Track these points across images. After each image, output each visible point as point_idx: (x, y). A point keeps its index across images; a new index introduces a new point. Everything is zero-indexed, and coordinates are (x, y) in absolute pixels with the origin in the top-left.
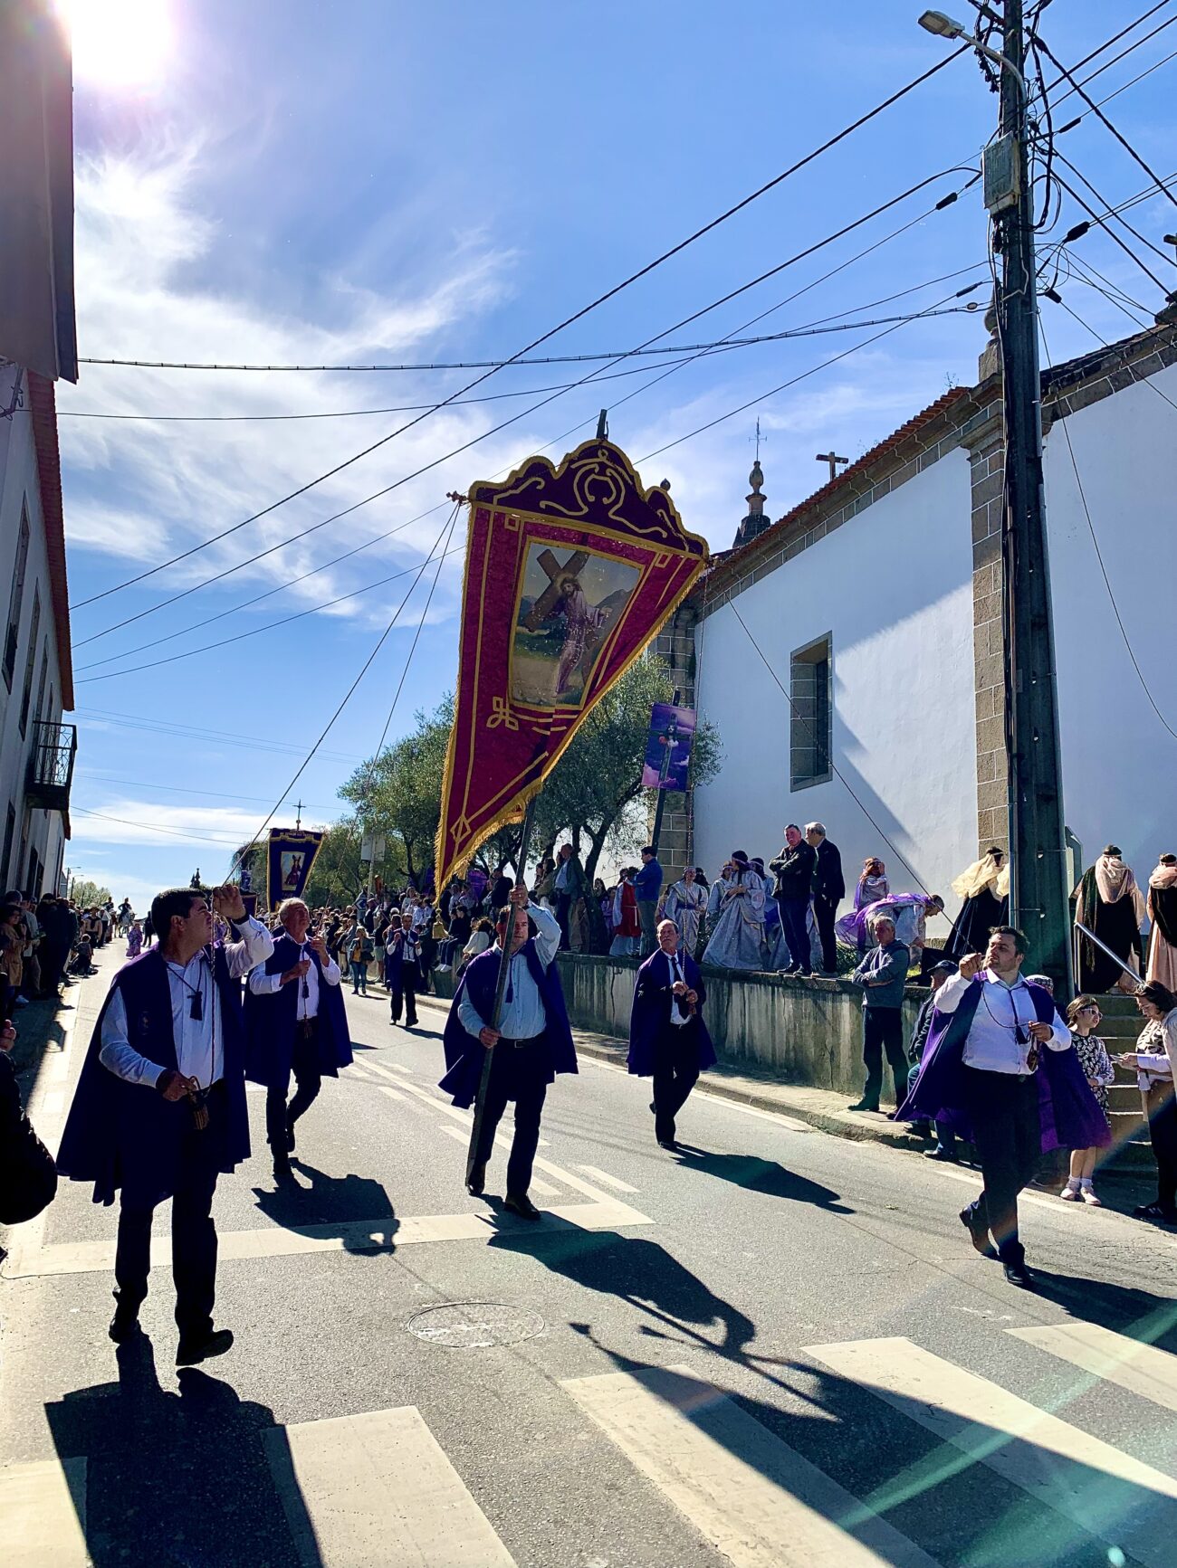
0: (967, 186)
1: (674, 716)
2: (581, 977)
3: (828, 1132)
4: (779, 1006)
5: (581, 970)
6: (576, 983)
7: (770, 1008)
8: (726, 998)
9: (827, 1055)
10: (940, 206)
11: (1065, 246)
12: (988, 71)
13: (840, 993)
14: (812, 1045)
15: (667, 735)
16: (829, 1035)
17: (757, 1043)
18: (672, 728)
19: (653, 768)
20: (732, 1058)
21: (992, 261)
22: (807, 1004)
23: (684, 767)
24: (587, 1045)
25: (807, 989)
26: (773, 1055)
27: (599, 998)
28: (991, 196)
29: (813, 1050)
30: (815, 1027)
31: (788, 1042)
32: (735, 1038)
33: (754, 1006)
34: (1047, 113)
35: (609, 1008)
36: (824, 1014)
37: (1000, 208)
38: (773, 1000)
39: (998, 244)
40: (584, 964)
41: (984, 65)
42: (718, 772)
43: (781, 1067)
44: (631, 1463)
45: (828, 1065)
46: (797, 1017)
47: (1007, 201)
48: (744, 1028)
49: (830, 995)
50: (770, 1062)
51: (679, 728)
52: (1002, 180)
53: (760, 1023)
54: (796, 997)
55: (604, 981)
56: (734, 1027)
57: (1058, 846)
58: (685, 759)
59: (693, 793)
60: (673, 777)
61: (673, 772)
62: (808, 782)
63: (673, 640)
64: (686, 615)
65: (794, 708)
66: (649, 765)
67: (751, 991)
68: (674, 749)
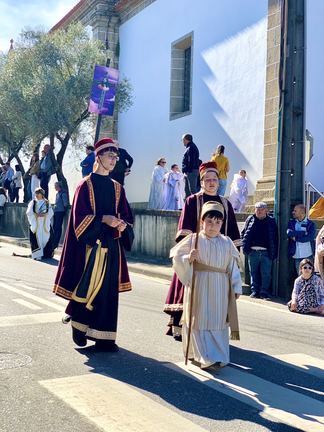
1: (107, 73)
4: (160, 226)
7: (154, 227)
15: (103, 84)
17: (148, 246)
18: (105, 80)
19: (95, 102)
23: (112, 102)
26: (156, 251)
31: (163, 244)
33: (147, 227)
38: (156, 223)
42: (131, 105)
43: (159, 257)
44: (75, 410)
46: (168, 230)
48: (141, 238)
50: (155, 254)
51: (109, 80)
53: (149, 235)
54: (168, 221)
57: (302, 139)
58: (112, 98)
59: (117, 122)
60: (106, 107)
61: (106, 104)
62: (179, 115)
63: (107, 33)
64: (114, 20)
65: (172, 75)
66: (93, 101)
67: (145, 218)
68: (107, 92)
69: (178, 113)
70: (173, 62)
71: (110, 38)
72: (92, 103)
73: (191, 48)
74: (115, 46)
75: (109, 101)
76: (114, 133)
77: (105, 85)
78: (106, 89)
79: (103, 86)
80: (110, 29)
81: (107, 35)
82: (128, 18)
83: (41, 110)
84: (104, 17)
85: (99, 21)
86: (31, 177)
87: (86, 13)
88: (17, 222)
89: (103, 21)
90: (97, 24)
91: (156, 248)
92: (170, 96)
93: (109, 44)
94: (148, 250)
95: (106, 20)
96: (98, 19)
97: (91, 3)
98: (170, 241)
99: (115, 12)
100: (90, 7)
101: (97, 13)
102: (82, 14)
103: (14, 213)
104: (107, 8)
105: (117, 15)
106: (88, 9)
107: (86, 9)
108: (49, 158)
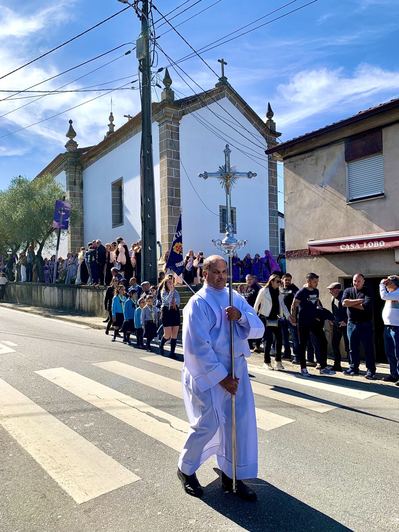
0: (133, 49)
1: (63, 205)
2: (34, 290)
3: (94, 329)
4: (89, 294)
5: (34, 288)
6: (33, 292)
7: (86, 296)
8: (75, 293)
9: (101, 307)
10: (126, 54)
11: (158, 73)
12: (138, 14)
13: (104, 290)
14: (97, 305)
16: (101, 302)
17: (83, 306)
18: (62, 209)
19: (57, 222)
20: (77, 311)
21: (139, 74)
22: (96, 293)
23: (67, 221)
24: (34, 311)
25: (96, 289)
26: (87, 309)
27: (40, 297)
28: (138, 55)
29: (97, 307)
30: (98, 300)
31: (91, 305)
32: (78, 306)
33: (83, 295)
34: (154, 31)
35: (43, 299)
36: (100, 296)
37: (141, 59)
38: (87, 293)
39: (140, 69)
40: (35, 286)
41: (137, 12)
43: (89, 312)
45: (101, 310)
46: (93, 297)
47: (142, 57)
48: (80, 302)
49: (101, 291)
50: (86, 311)
51: (65, 208)
52: (140, 50)
53: (84, 300)
54: (93, 292)
55: (41, 291)
56: (77, 302)
58: (68, 218)
59: (83, 228)
60: (63, 225)
61: (63, 223)
62: (117, 225)
63: (75, 176)
64: (79, 168)
65: (113, 201)
66: (55, 221)
67: (82, 291)
68: (64, 215)
69: (117, 224)
70: (113, 194)
71: (77, 178)
72: (54, 222)
73: (121, 186)
74: (80, 183)
75: (65, 221)
76: (81, 235)
77: (62, 211)
78: (63, 213)
79: (61, 212)
80: (76, 173)
81: (75, 177)
82: (87, 167)
83: (23, 227)
84: (72, 166)
85: (70, 168)
86: (21, 266)
87: (62, 162)
88: (13, 294)
89: (71, 168)
90: (68, 170)
91: (87, 307)
92: (112, 214)
93: (76, 182)
94: (83, 309)
95: (73, 167)
96: (69, 167)
97: (64, 157)
98: (94, 303)
99: (79, 163)
100: (64, 159)
101: (68, 164)
102: (60, 163)
103: (12, 288)
104: (74, 161)
105: (81, 164)
106: (62, 161)
107: (61, 160)
108: (31, 255)
